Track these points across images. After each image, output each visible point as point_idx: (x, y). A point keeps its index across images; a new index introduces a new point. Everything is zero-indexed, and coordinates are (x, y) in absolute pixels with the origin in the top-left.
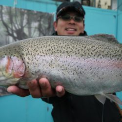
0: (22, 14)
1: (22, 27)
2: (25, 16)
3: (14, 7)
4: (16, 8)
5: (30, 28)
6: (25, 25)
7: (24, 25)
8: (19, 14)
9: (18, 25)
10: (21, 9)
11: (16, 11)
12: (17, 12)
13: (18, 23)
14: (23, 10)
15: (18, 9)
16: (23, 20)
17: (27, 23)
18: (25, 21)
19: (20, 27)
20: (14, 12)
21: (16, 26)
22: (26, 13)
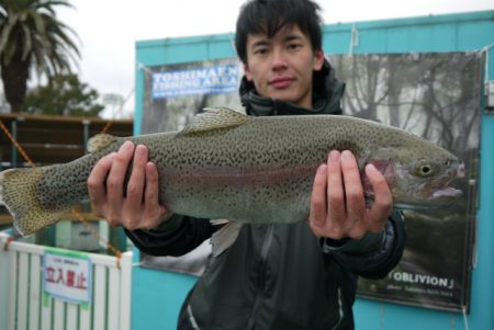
0: (373, 68)
1: (372, 106)
2: (383, 72)
3: (350, 55)
4: (355, 56)
5: (394, 106)
6: (382, 99)
7: (377, 99)
8: (362, 69)
9: (359, 100)
10: (370, 55)
11: (355, 64)
12: (359, 65)
13: (360, 96)
14: (376, 58)
15: (362, 56)
16: (376, 84)
17: (387, 93)
18: (380, 88)
19: (365, 106)
20: (351, 67)
21: (355, 102)
22: (384, 66)
